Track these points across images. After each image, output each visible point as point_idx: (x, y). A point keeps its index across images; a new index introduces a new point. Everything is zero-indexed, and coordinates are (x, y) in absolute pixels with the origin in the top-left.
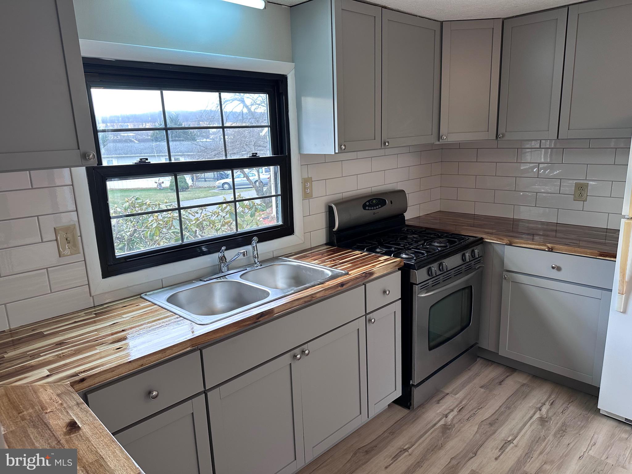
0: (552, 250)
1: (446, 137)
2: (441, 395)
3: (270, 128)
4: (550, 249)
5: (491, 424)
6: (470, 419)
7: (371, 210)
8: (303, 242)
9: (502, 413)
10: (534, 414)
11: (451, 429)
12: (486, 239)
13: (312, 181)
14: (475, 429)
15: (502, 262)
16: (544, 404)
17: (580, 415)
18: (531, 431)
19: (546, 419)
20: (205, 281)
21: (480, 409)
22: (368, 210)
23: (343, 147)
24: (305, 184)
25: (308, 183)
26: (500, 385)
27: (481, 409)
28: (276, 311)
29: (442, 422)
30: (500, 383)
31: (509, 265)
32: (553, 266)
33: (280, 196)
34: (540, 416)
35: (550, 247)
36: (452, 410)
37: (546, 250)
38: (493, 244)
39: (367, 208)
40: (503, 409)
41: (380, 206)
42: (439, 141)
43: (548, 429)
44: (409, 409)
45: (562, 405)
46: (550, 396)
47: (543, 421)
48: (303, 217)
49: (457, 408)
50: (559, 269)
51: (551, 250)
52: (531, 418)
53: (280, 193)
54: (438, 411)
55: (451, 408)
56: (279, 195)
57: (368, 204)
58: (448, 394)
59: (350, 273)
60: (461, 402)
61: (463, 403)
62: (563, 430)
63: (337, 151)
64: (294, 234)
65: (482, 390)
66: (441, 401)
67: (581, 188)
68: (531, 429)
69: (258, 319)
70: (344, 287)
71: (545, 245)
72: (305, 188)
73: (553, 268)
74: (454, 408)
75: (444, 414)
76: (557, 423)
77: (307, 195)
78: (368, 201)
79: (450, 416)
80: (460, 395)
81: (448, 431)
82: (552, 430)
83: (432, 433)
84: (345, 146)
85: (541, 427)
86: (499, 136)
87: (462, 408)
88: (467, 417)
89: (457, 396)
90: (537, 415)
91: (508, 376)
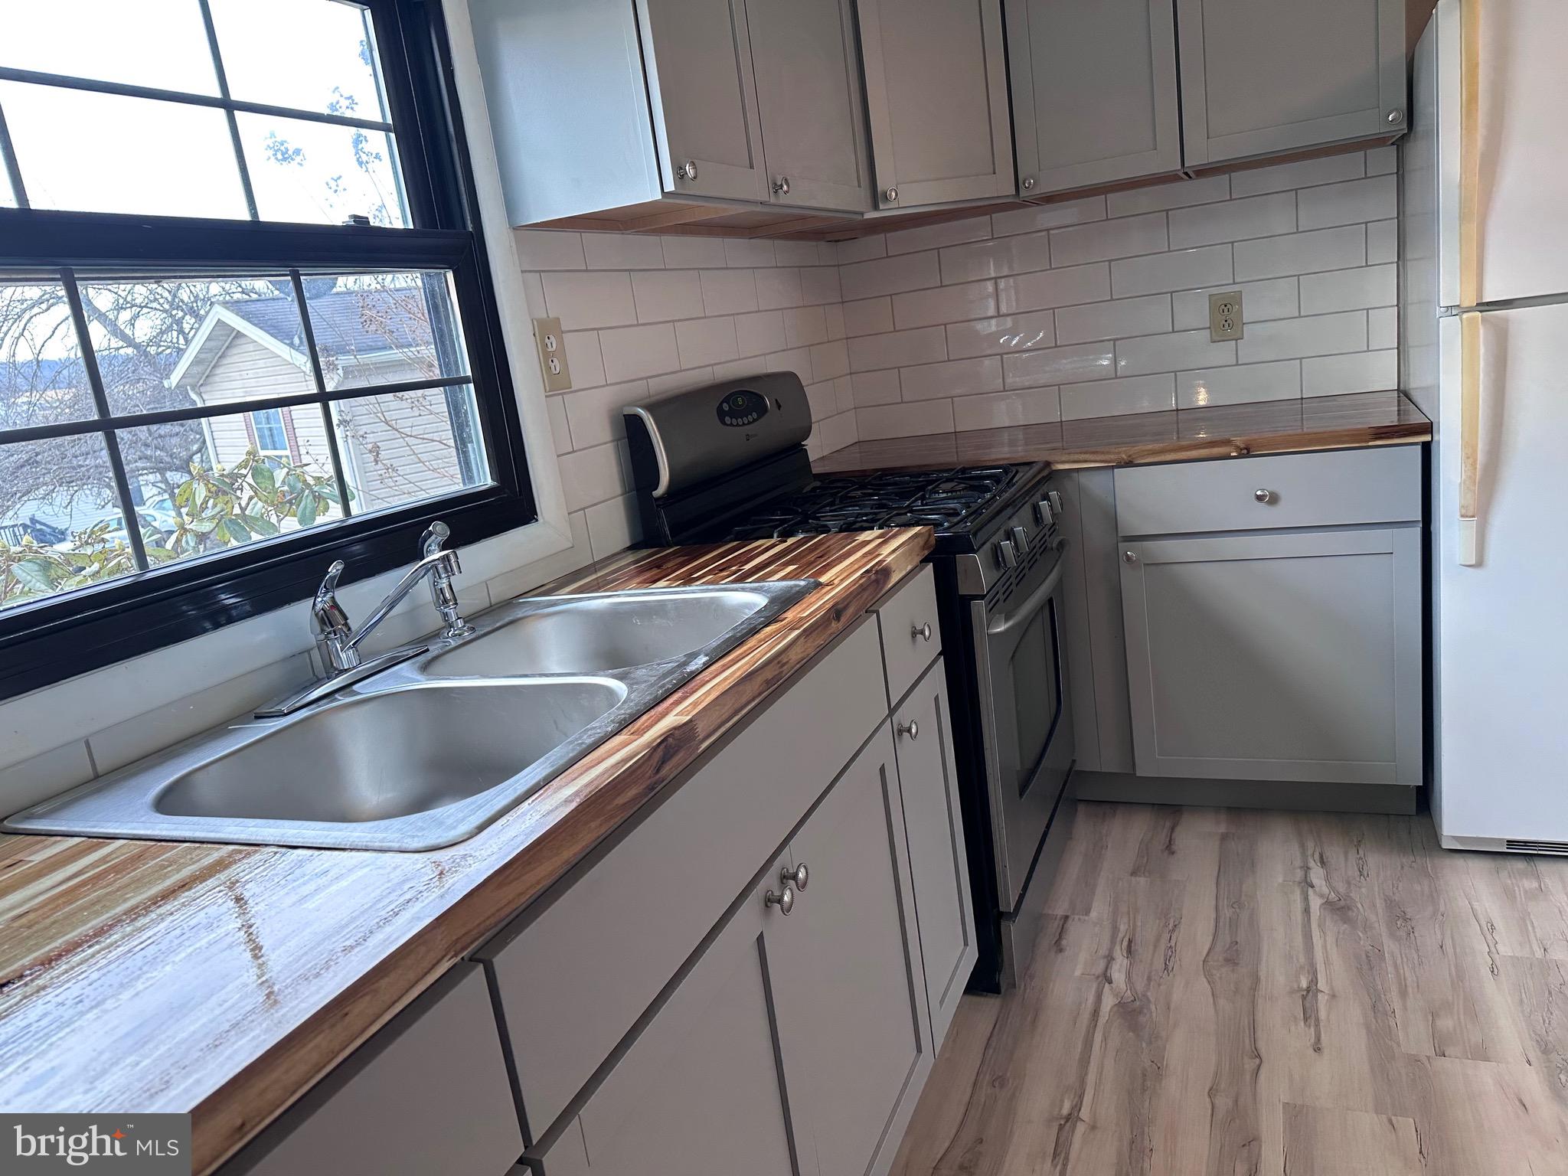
0: (1248, 452)
1: (896, 195)
2: (1053, 927)
3: (393, 135)
4: (1241, 450)
5: (1232, 961)
6: (1170, 965)
7: (738, 425)
8: (571, 546)
9: (1234, 924)
10: (1306, 899)
11: (1145, 1011)
12: (1058, 463)
13: (562, 332)
14: (1202, 984)
15: (1112, 519)
16: (1307, 869)
17: (1402, 867)
18: (1335, 946)
19: (1342, 903)
20: (286, 715)
21: (1173, 930)
22: (731, 425)
23: (690, 171)
24: (542, 340)
25: (552, 338)
26: (1173, 853)
27: (1177, 930)
28: (701, 728)
29: (1108, 1002)
30: (1170, 848)
31: (1132, 522)
32: (1259, 493)
33: (472, 386)
34: (1324, 901)
35: (1242, 446)
36: (1110, 959)
37: (1232, 454)
38: (1075, 475)
39: (728, 420)
40: (1227, 913)
41: (755, 415)
42: (876, 207)
43: (1367, 927)
44: (999, 992)
45: (1346, 859)
46: (1303, 846)
47: (1339, 909)
48: (558, 456)
49: (1118, 948)
50: (1273, 499)
51: (1245, 451)
52: (1307, 911)
53: (469, 373)
54: (1078, 973)
55: (1103, 951)
56: (466, 380)
57: (726, 407)
58: (1066, 918)
59: (823, 579)
60: (1115, 930)
61: (1123, 928)
62: (1399, 917)
63: (670, 187)
64: (537, 520)
65: (1142, 880)
66: (1064, 942)
67: (1226, 306)
68: (1330, 940)
69: (658, 771)
70: (843, 619)
71: (1227, 442)
72: (546, 357)
73: (1260, 498)
74: (1111, 950)
75: (1097, 974)
76: (1374, 906)
77: (557, 384)
78: (726, 400)
79: (1118, 975)
80: (1100, 909)
81: (1142, 1019)
82: (1376, 925)
83: (1105, 1039)
84: (693, 164)
85: (1345, 926)
86: (1024, 184)
87: (1130, 942)
88: (1159, 964)
89: (1093, 914)
90: (1315, 903)
91: (1173, 829)
